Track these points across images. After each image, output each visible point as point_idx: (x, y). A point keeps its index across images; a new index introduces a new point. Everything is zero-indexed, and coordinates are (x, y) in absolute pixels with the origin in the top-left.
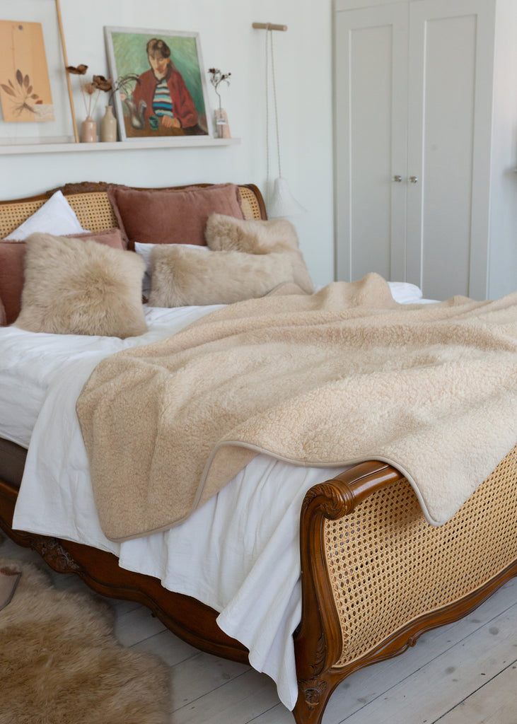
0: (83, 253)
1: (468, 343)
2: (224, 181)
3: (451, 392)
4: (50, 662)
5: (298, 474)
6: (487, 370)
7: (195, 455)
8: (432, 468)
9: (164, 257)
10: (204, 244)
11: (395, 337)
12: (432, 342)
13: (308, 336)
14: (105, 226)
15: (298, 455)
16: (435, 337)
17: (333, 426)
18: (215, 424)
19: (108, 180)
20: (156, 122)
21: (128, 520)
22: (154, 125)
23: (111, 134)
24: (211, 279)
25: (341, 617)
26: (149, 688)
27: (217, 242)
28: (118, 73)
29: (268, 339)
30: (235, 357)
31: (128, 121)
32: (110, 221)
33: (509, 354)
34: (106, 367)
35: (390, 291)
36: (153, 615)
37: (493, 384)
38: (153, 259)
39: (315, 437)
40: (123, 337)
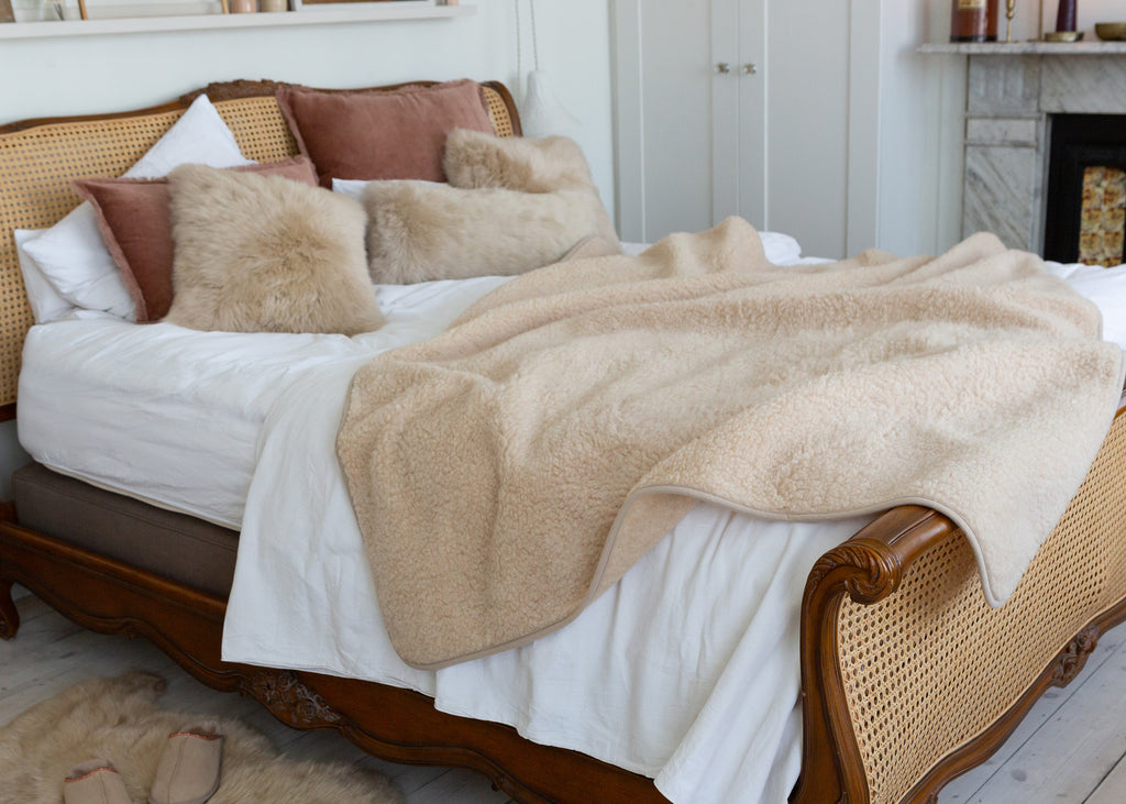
0: (268, 195)
1: (955, 319)
3: (976, 395)
5: (777, 534)
6: (1023, 356)
7: (576, 515)
8: (995, 513)
9: (388, 201)
10: (443, 178)
11: (832, 313)
12: (894, 319)
13: (684, 318)
14: (276, 153)
15: (772, 503)
16: (899, 311)
17: (815, 454)
18: (604, 461)
21: (453, 630)
24: (471, 236)
25: (866, 764)
27: (466, 172)
29: (616, 324)
30: (588, 357)
32: (284, 145)
33: (1030, 331)
34: (373, 379)
35: (762, 246)
36: (494, 788)
37: (1034, 378)
38: (369, 205)
39: (792, 473)
40: (350, 333)
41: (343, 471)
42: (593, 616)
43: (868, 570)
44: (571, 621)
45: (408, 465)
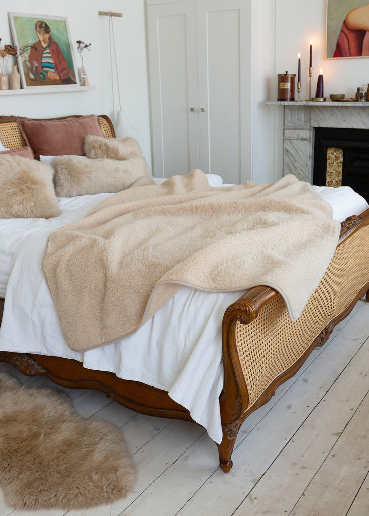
0: (14, 164)
1: (279, 211)
2: (89, 114)
3: (286, 241)
4: (43, 435)
5: (213, 297)
6: (303, 226)
7: (136, 291)
8: (293, 287)
9: (62, 164)
10: (84, 154)
11: (233, 209)
12: (256, 211)
13: (178, 211)
14: (17, 145)
15: (210, 286)
16: (258, 208)
17: (226, 266)
18: (148, 270)
19: (17, 114)
20: (44, 76)
21: (90, 336)
22: (43, 78)
23: (17, 84)
24: (95, 178)
25: (247, 383)
26: (114, 443)
27: (93, 153)
28: (19, 44)
29: (152, 214)
30: (141, 228)
31: (27, 75)
32: (20, 142)
33: (306, 215)
34: (57, 239)
35: (207, 180)
36: (107, 397)
37: (307, 234)
38: (55, 166)
39: (218, 274)
40: (47, 218)
41: (45, 276)
42: (144, 330)
43: (246, 311)
44: (136, 332)
45: (71, 273)
